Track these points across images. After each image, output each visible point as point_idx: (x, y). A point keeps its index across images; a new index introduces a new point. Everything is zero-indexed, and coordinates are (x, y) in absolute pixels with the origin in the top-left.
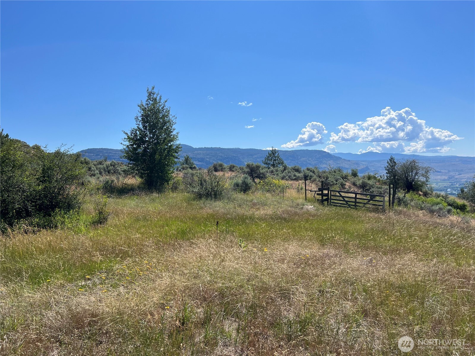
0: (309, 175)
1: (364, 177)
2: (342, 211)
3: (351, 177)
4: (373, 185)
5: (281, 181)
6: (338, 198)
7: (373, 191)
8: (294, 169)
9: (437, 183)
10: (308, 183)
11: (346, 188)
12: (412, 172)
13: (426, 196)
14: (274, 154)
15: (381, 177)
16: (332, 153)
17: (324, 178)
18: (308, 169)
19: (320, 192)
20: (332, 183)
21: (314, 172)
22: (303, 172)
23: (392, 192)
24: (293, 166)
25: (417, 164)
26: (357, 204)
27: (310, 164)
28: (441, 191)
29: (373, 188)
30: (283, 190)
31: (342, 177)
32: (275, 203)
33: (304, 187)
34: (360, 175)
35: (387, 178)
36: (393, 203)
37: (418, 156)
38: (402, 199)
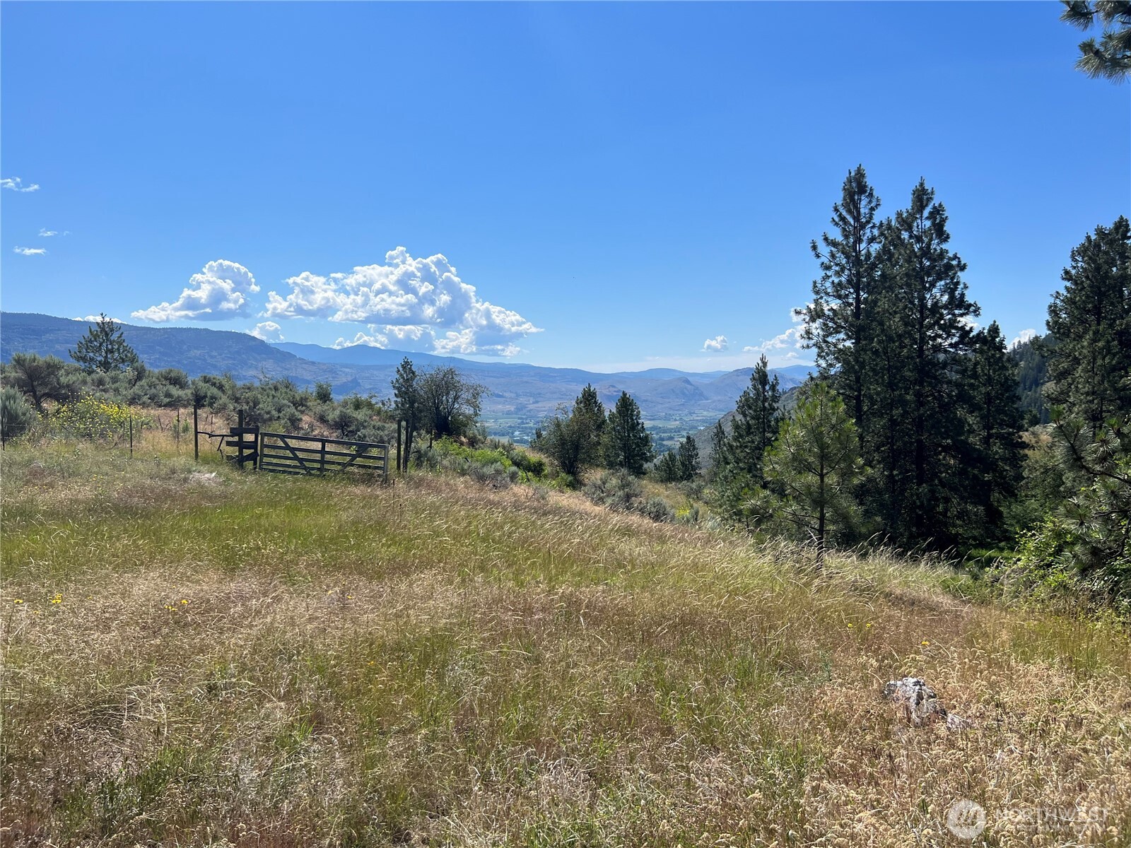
0: (209, 394)
1: (345, 404)
2: (289, 482)
3: (316, 403)
4: (365, 421)
5: (124, 406)
6: (281, 453)
7: (365, 436)
8: (166, 379)
9: (496, 420)
10: (204, 415)
11: (302, 429)
12: (448, 394)
13: (473, 446)
14: (107, 334)
15: (383, 404)
16: (272, 341)
17: (248, 403)
18: (206, 380)
19: (236, 439)
20: (266, 416)
21: (221, 387)
22: (191, 386)
23: (403, 437)
24: (164, 370)
25: (457, 378)
26: (327, 466)
27: (215, 367)
28: (503, 435)
29: (365, 427)
30: (131, 432)
31: (292, 403)
32: (106, 468)
33: (193, 427)
34: (337, 398)
35: (397, 406)
36: (406, 460)
37: (461, 361)
38: (426, 453)
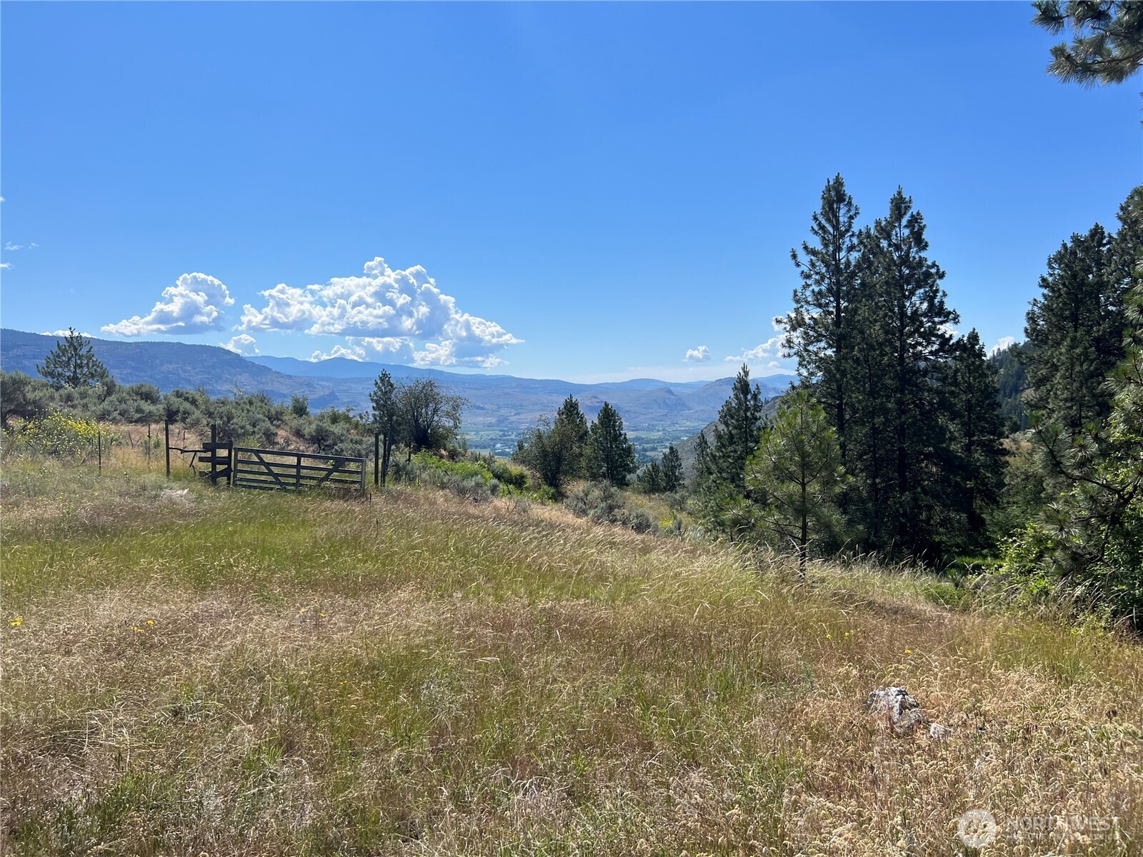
0: (181, 409)
1: (322, 418)
2: (263, 498)
3: (291, 417)
4: (343, 435)
5: (93, 423)
6: (255, 468)
7: (342, 450)
8: (137, 394)
9: (477, 434)
10: (177, 431)
11: (277, 443)
12: (427, 406)
13: (453, 459)
14: (75, 349)
15: (361, 418)
16: (247, 355)
17: (221, 418)
18: (178, 395)
19: (209, 454)
20: (240, 431)
21: (194, 402)
22: (163, 401)
23: (381, 451)
24: (135, 385)
25: (436, 390)
26: (302, 481)
27: (189, 382)
28: (485, 447)
29: (342, 441)
30: (99, 449)
31: (268, 417)
32: (73, 486)
33: (165, 442)
34: (314, 411)
35: (375, 419)
36: (384, 475)
37: (441, 373)
38: (404, 467)
